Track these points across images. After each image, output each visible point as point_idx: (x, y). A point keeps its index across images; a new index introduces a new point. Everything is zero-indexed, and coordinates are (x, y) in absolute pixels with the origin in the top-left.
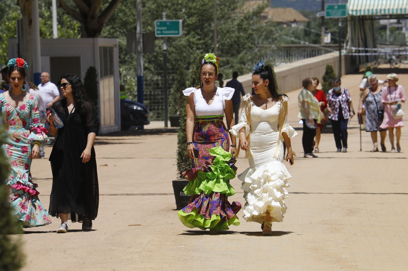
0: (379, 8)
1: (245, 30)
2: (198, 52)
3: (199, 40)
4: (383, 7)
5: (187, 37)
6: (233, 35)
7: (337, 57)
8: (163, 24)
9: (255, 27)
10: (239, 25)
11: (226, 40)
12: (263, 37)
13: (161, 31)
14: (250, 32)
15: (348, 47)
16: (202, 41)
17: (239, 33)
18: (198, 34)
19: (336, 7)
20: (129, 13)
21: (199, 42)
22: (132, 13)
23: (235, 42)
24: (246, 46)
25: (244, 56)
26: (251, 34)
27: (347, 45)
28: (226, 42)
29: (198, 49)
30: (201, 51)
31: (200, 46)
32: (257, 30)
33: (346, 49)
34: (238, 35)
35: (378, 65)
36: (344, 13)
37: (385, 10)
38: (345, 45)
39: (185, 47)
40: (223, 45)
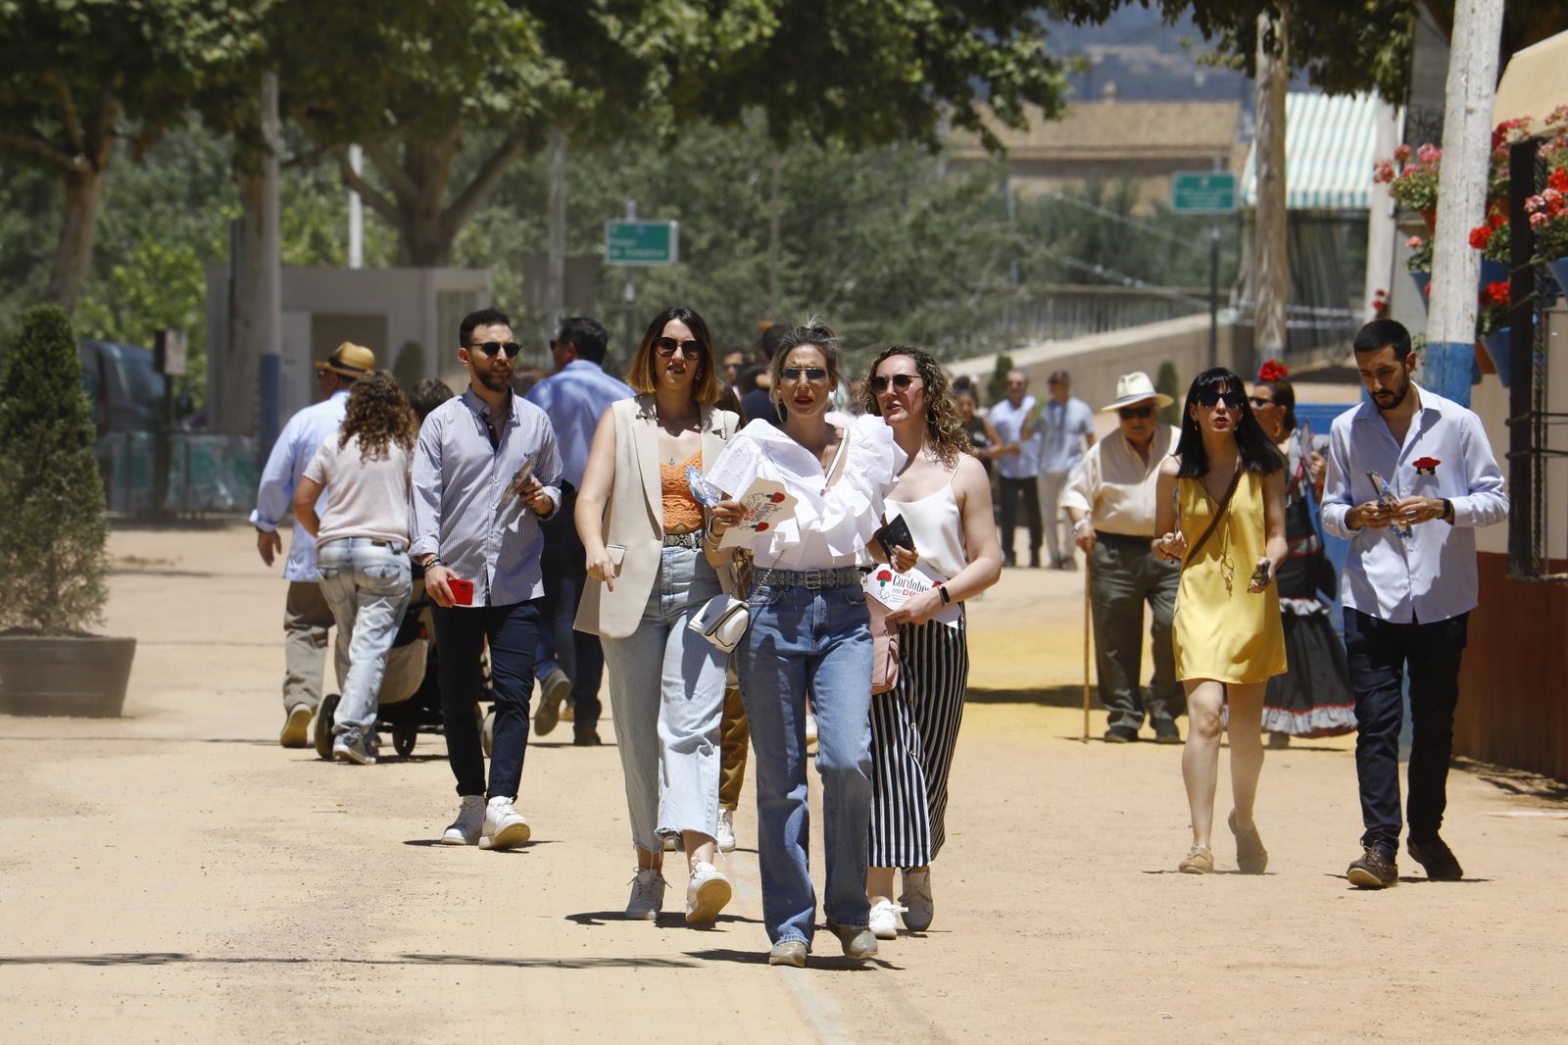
0: (1336, 188)
1: (935, 242)
2: (787, 302)
3: (794, 266)
4: (1349, 187)
5: (760, 258)
6: (896, 255)
7: (1205, 331)
8: (626, 232)
9: (966, 233)
10: (918, 226)
11: (880, 269)
12: (991, 264)
13: (622, 249)
14: (949, 246)
15: (1243, 302)
16: (800, 272)
17: (917, 248)
18: (792, 249)
19: (1205, 182)
20: (589, 183)
21: (790, 273)
22: (598, 183)
23: (904, 274)
24: (936, 289)
25: (924, 319)
26: (952, 256)
27: (1240, 294)
28: (878, 276)
29: (790, 292)
30: (797, 300)
31: (796, 285)
32: (973, 242)
33: (1237, 307)
34: (914, 255)
35: (1345, 359)
36: (1227, 200)
37: (1352, 196)
38: (1233, 294)
39: (746, 285)
40: (866, 282)
